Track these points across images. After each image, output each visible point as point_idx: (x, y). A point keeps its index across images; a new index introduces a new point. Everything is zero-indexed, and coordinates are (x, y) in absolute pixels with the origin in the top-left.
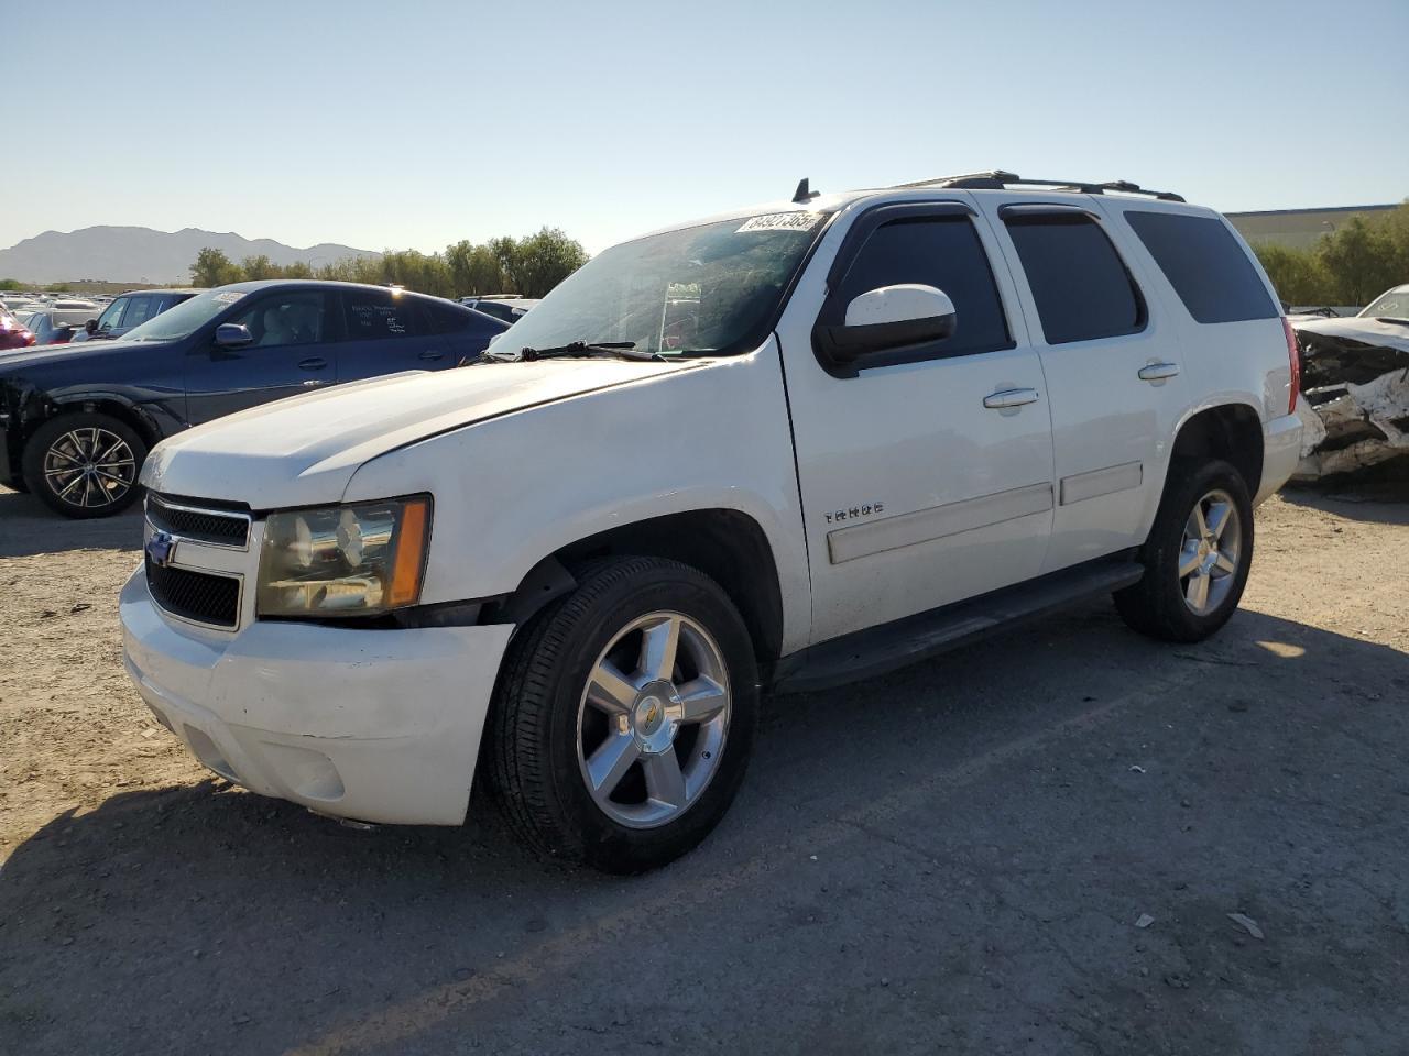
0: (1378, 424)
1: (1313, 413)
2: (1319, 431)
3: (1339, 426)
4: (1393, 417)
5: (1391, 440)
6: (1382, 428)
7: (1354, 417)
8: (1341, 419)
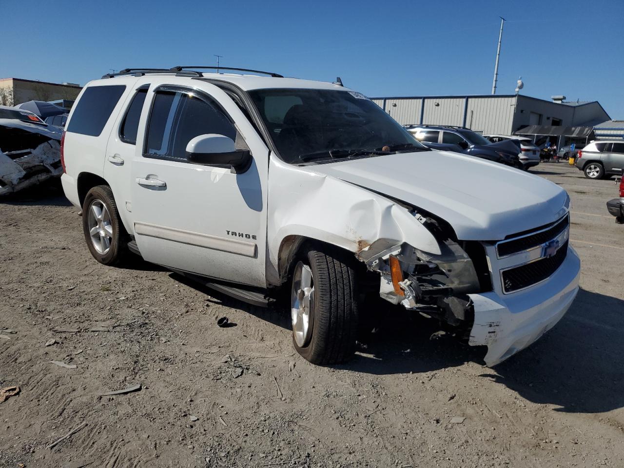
0: (47, 166)
1: (15, 163)
2: (20, 171)
3: (30, 168)
4: (51, 163)
5: (53, 172)
6: (48, 167)
7: (37, 164)
8: (31, 165)
